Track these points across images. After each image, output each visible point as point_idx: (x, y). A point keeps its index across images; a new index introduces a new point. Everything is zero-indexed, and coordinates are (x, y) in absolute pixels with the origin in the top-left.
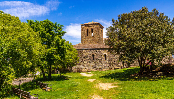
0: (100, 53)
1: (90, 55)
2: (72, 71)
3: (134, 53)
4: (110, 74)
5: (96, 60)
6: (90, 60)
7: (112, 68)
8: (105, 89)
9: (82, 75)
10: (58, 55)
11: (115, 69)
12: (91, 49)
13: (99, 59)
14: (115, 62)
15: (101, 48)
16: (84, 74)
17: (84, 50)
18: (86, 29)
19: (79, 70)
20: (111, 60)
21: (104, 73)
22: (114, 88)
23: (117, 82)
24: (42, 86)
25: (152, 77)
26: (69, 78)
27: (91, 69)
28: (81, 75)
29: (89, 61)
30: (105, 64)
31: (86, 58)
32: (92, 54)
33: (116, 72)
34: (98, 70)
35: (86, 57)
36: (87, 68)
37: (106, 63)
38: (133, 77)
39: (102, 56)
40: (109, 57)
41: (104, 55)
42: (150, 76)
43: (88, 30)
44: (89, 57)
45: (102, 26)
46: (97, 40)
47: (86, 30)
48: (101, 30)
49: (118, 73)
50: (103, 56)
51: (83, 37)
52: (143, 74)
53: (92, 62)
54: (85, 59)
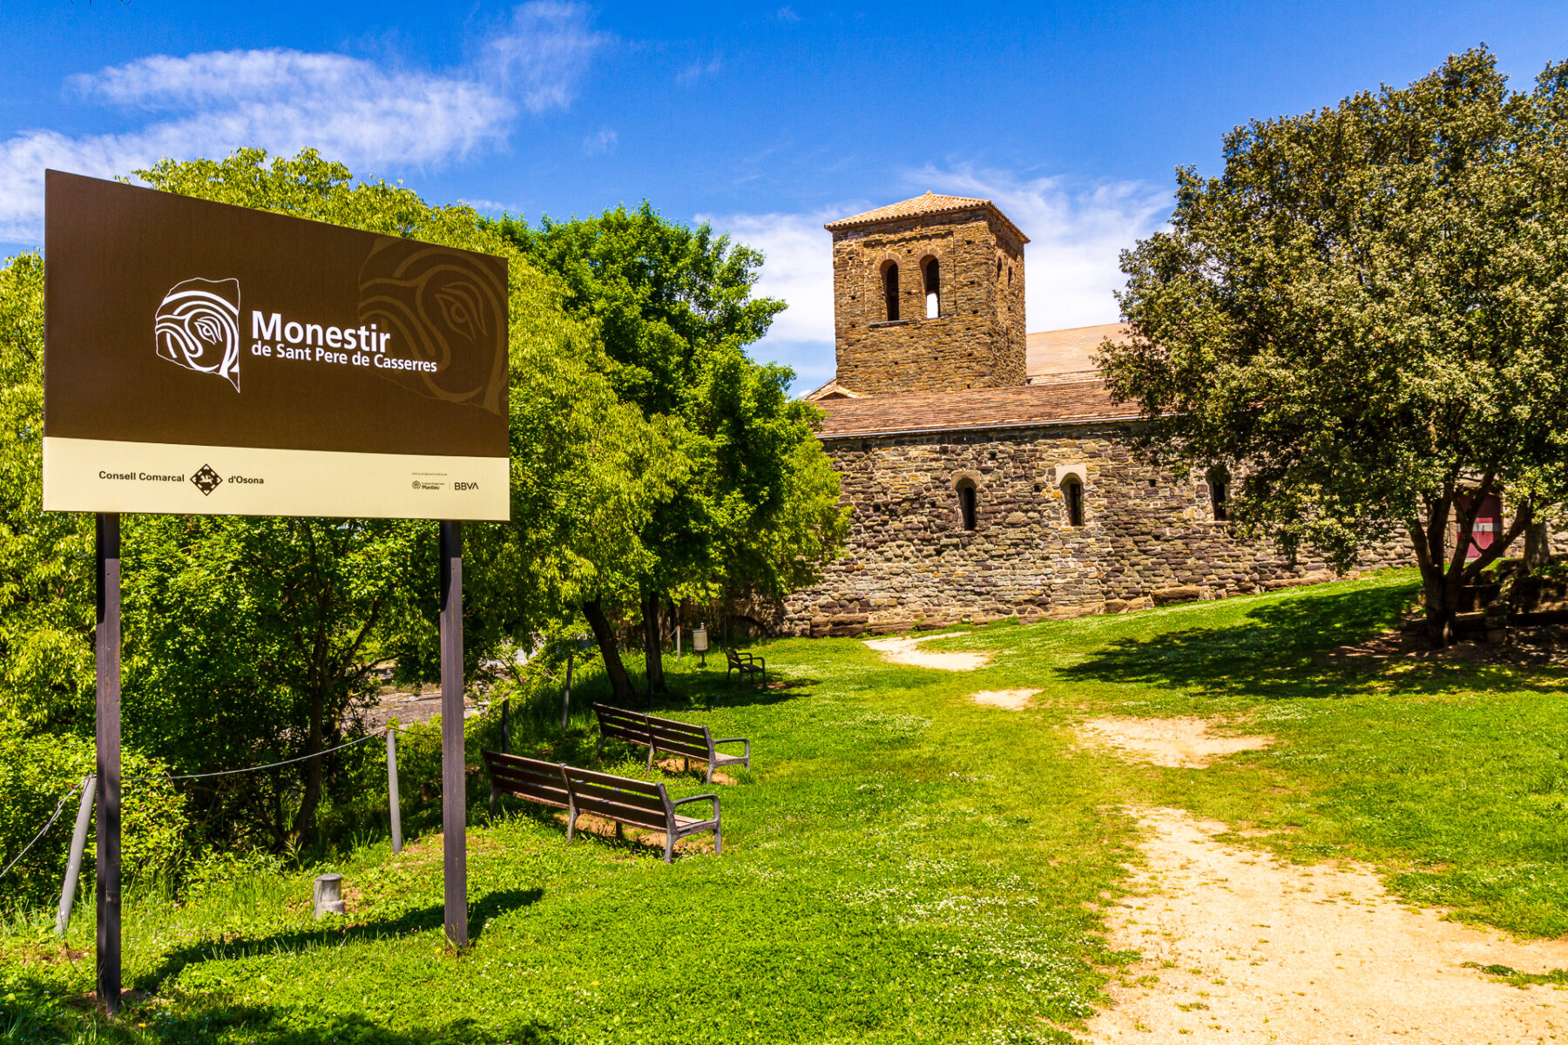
0: (1021, 471)
1: (940, 483)
2: (786, 627)
3: (1390, 462)
4: (1131, 642)
5: (993, 529)
6: (942, 529)
7: (1137, 594)
8: (1176, 765)
9: (893, 660)
10: (736, 494)
11: (1161, 601)
12: (942, 437)
13: (1018, 516)
14: (1157, 538)
15: (1036, 428)
16: (901, 652)
17: (880, 446)
18: (877, 263)
19: (842, 616)
20: (1122, 526)
21: (1083, 641)
22: (1245, 753)
23: (1245, 709)
24: (656, 743)
25: (1546, 659)
26: (801, 683)
27: (953, 611)
28: (883, 658)
29: (929, 541)
30: (1072, 563)
31: (906, 513)
32: (952, 484)
33: (1185, 626)
34: (1015, 614)
35: (906, 505)
36: (911, 596)
37: (1079, 553)
38: (1368, 669)
39: (1044, 494)
40: (1105, 501)
41: (1062, 486)
42: (1526, 656)
43: (890, 272)
44: (933, 505)
45: (1011, 227)
46: (980, 352)
47: (875, 272)
48: (1010, 261)
49: (1209, 635)
50: (1053, 493)
51: (854, 336)
52: (1451, 640)
53: (956, 546)
54: (897, 525)
